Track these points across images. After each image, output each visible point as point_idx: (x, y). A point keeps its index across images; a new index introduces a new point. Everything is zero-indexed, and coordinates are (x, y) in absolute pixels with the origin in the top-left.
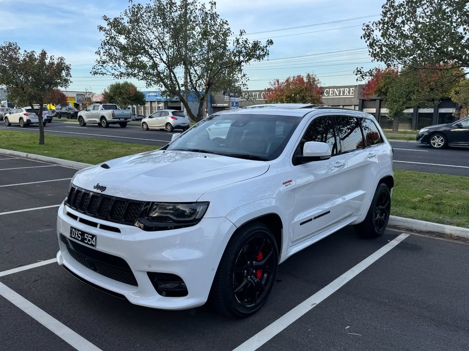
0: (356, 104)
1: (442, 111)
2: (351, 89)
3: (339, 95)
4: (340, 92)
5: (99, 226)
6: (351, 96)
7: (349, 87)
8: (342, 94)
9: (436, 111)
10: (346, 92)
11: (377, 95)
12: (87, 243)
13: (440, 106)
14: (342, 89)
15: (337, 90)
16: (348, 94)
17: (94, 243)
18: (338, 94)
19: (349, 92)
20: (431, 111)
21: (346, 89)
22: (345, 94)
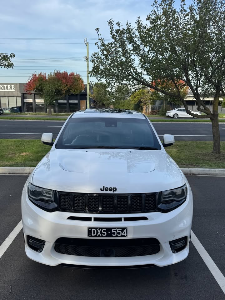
0: (17, 96)
1: (71, 101)
2: (12, 86)
3: (4, 90)
4: (4, 87)
5: (123, 219)
6: (13, 90)
7: (11, 84)
8: (6, 89)
9: (68, 101)
10: (9, 88)
11: (35, 91)
12: (117, 236)
13: (70, 99)
14: (6, 86)
15: (2, 86)
16: (10, 89)
17: (125, 234)
18: (3, 88)
19: (11, 88)
20: (65, 101)
21: (8, 85)
22: (9, 89)
